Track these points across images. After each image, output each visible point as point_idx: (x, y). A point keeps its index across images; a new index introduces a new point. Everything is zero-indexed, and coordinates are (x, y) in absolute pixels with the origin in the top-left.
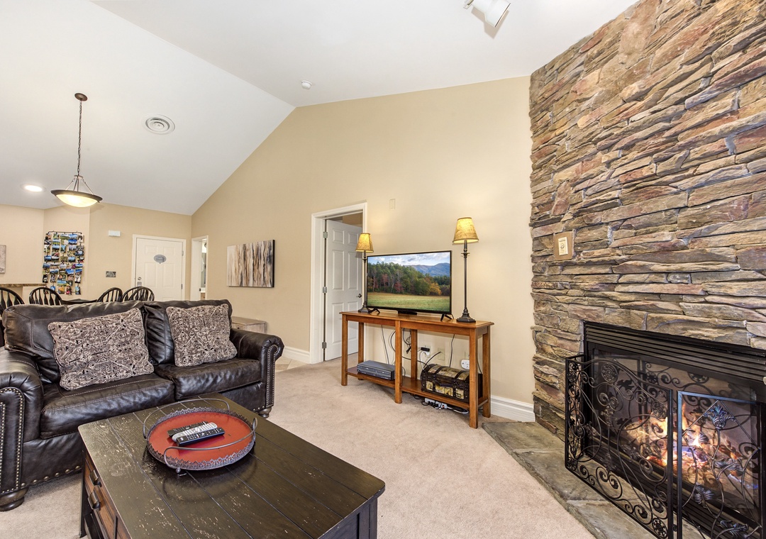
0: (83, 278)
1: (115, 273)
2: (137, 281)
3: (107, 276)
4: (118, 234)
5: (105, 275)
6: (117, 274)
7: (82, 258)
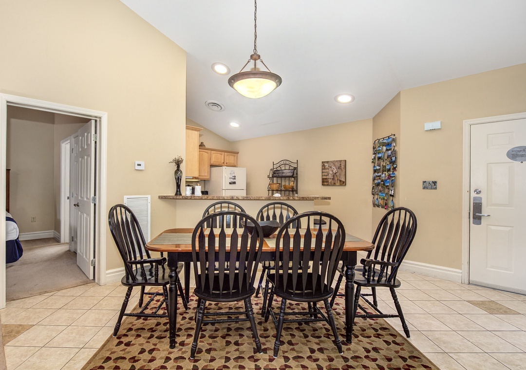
0: (396, 190)
1: (435, 183)
2: (473, 195)
3: (424, 188)
4: (437, 125)
5: (421, 186)
6: (438, 184)
7: (395, 166)
